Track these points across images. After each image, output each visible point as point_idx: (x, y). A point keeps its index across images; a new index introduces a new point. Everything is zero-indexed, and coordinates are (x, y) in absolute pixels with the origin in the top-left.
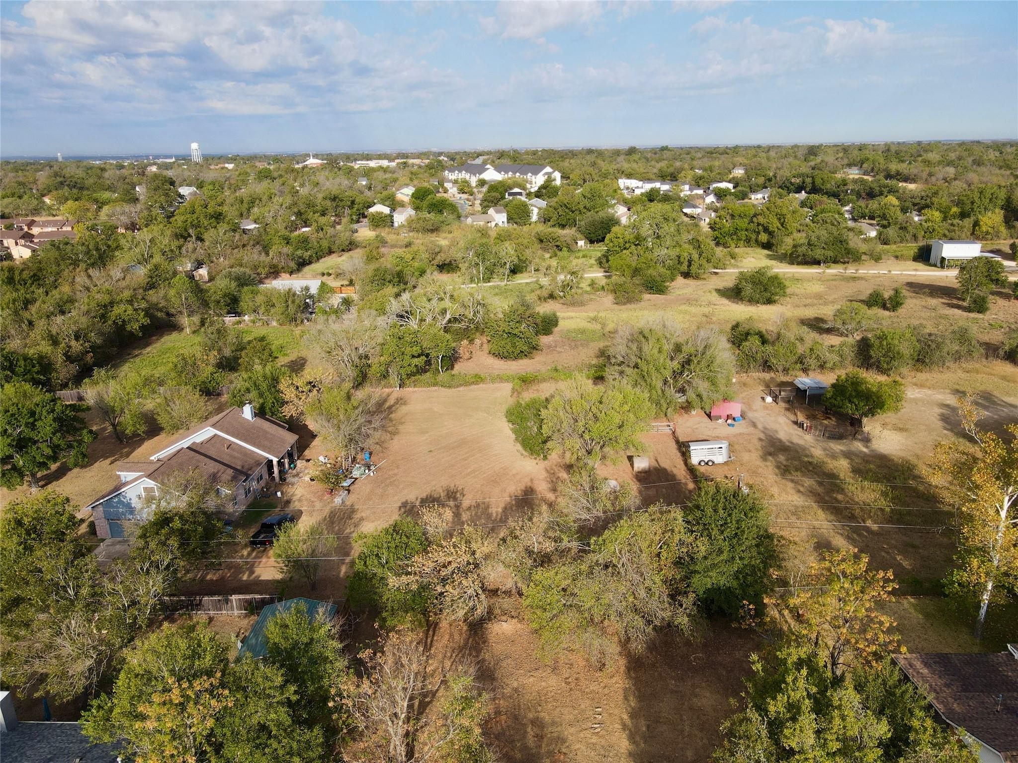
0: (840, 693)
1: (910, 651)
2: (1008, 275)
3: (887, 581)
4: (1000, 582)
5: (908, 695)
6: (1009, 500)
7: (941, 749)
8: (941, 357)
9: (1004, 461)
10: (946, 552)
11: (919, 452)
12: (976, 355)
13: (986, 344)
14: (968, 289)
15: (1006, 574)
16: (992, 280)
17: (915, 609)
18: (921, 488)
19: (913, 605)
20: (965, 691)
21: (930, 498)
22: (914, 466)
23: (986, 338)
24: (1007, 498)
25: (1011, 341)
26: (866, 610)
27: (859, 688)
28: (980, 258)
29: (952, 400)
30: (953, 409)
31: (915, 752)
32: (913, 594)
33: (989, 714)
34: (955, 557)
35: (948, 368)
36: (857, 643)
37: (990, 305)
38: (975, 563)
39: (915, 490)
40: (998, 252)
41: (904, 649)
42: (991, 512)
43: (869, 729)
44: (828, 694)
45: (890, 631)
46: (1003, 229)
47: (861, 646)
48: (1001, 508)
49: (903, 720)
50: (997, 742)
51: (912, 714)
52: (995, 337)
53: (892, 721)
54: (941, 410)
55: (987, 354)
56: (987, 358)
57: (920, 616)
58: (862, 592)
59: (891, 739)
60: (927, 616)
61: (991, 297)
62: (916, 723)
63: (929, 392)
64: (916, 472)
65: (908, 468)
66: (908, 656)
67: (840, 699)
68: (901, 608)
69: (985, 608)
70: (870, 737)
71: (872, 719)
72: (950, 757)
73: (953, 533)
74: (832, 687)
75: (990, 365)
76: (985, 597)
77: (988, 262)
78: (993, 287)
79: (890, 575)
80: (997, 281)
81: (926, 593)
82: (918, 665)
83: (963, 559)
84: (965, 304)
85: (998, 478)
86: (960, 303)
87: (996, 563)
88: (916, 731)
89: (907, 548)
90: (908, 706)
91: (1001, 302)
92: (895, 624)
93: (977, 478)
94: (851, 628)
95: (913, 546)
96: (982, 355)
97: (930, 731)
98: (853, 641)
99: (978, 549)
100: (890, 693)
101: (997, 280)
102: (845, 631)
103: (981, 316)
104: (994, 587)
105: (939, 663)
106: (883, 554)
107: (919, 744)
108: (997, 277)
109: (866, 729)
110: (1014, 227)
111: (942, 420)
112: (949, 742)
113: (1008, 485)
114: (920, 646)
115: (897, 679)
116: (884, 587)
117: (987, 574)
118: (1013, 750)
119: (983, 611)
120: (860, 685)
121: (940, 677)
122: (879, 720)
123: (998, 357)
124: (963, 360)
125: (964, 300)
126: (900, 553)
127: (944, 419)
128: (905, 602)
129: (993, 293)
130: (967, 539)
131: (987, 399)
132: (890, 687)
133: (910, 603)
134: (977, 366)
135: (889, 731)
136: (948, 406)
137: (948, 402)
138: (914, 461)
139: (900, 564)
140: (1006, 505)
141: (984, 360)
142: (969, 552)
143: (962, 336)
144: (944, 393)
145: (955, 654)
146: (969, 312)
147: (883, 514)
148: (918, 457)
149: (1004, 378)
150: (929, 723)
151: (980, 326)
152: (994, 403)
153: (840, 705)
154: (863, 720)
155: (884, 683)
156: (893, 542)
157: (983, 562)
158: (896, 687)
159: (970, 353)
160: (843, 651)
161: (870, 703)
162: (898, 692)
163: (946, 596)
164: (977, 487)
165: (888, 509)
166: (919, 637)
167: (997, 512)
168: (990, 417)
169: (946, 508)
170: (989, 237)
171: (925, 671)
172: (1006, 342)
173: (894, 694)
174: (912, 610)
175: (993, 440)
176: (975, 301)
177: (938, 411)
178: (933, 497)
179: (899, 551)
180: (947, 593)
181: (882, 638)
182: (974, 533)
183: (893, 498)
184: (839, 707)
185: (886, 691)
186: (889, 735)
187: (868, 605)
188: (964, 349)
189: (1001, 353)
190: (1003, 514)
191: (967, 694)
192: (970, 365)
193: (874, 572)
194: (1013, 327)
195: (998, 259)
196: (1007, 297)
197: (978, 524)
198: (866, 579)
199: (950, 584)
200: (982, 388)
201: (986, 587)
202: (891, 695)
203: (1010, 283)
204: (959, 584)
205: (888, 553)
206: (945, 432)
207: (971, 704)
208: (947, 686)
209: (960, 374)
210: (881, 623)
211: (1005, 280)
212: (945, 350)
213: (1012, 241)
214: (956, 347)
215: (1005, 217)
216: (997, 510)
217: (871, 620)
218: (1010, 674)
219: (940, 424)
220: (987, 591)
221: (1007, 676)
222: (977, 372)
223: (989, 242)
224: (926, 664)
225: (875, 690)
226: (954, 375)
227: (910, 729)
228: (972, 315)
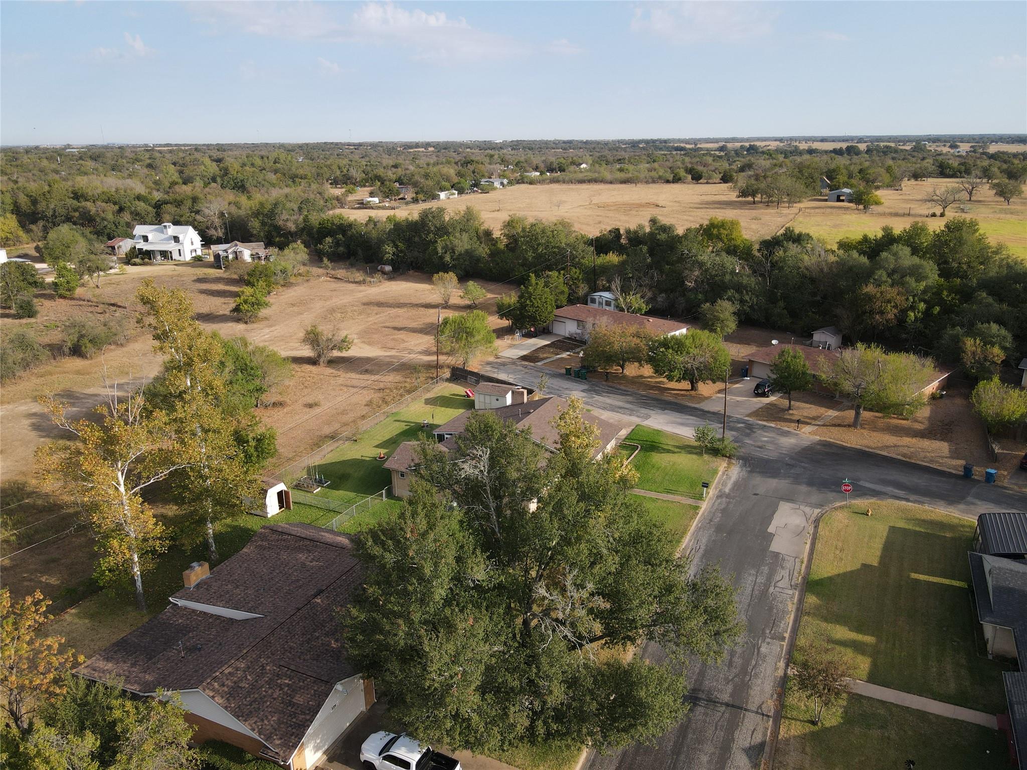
0: (34, 738)
1: (89, 657)
2: (44, 277)
3: (37, 603)
4: (143, 549)
5: (101, 695)
6: (122, 474)
7: (148, 720)
8: (8, 368)
9: (104, 441)
10: (87, 550)
11: (24, 469)
12: (43, 358)
13: (49, 345)
14: (9, 296)
15: (145, 540)
16: (30, 284)
17: (80, 618)
18: (40, 502)
19: (76, 615)
20: (150, 659)
21: (53, 507)
22: (24, 484)
23: (46, 340)
24: (120, 474)
25: (71, 337)
26: (28, 643)
27: (50, 722)
28: (9, 263)
29: (36, 408)
30: (42, 416)
31: (128, 739)
32: (71, 606)
33: (177, 664)
34: (96, 549)
35: (20, 377)
36: (31, 682)
37: (38, 308)
38: (115, 543)
39: (34, 506)
40: (25, 256)
41: (81, 658)
42: (111, 491)
43: (77, 752)
44: (21, 749)
45: (62, 650)
46: (21, 233)
47: (38, 682)
48: (119, 484)
49: (105, 720)
50: (192, 682)
51: (111, 709)
52: (55, 336)
53: (95, 728)
54: (30, 421)
55: (53, 354)
56: (55, 359)
57: (87, 621)
58: (16, 629)
59: (101, 746)
60: (92, 617)
61: (35, 300)
62: (117, 714)
63: (10, 407)
64: (29, 489)
65: (18, 488)
66: (89, 662)
67: (36, 746)
68: (65, 624)
69: (140, 579)
70: (81, 759)
71: (76, 740)
72: (159, 721)
73: (86, 528)
74: (23, 739)
75: (59, 364)
76: (135, 570)
77: (19, 266)
78: (36, 291)
79: (39, 595)
80: (35, 284)
81: (84, 596)
82: (101, 664)
83: (104, 546)
84: (13, 312)
85: (105, 459)
86: (7, 311)
87: (133, 535)
88: (122, 721)
89: (48, 566)
90: (105, 704)
91: (47, 303)
92: (63, 641)
93: (86, 467)
94: (21, 672)
95: (53, 561)
96: (48, 356)
97: (133, 711)
98: (27, 682)
99: (113, 531)
100: (83, 704)
101: (35, 282)
102: (13, 678)
103: (32, 320)
104: (140, 558)
105: (119, 650)
106: (26, 583)
107: (128, 731)
108: (34, 279)
109: (73, 754)
110: (31, 230)
111: (35, 429)
112: (152, 708)
113: (115, 461)
114: (96, 647)
115: (84, 686)
116: (37, 611)
117: (129, 548)
118: (206, 679)
119: (139, 583)
120: (51, 718)
121: (125, 662)
122: (82, 737)
123: (64, 355)
124: (32, 366)
125: (9, 308)
126: (43, 573)
127: (36, 427)
128: (67, 617)
129: (36, 296)
130: (100, 526)
131: (69, 396)
132: (81, 699)
133: (72, 615)
134: (49, 368)
135: (96, 740)
136: (35, 414)
137: (34, 411)
138: (21, 479)
139: (47, 584)
140: (122, 481)
141: (52, 361)
142: (107, 537)
143: (22, 343)
144: (26, 403)
145: (130, 634)
146: (20, 318)
147: (10, 545)
148: (24, 474)
149: (78, 372)
150: (129, 704)
151: (36, 330)
152: (77, 398)
153: (39, 752)
154: (67, 748)
155: (74, 700)
156: (31, 567)
157: (122, 540)
158: (86, 695)
159: (36, 357)
160: (21, 700)
161: (68, 727)
162: (90, 698)
163: (101, 588)
164: (91, 474)
165: (14, 538)
166: (93, 640)
167: (117, 489)
168: (79, 412)
169: (71, 511)
170: (11, 242)
171: (110, 666)
172: (66, 338)
173: (87, 704)
174: (77, 620)
175: (88, 426)
176: (21, 307)
177: (26, 422)
178: (55, 505)
179: (41, 573)
180: (102, 585)
181: (55, 662)
182: (104, 518)
183: (14, 525)
184: (38, 754)
185: (79, 705)
186: (98, 743)
187: (28, 638)
188: (29, 355)
189: (66, 350)
190: (122, 489)
191: (153, 660)
192: (42, 369)
193: (21, 602)
194: (67, 324)
195: (29, 262)
196: (50, 297)
197: (104, 507)
198: (15, 613)
199: (102, 575)
200: (61, 387)
201: (132, 560)
202: (85, 706)
203: (48, 284)
204: (110, 571)
205: (30, 580)
206: (42, 439)
207: (159, 666)
208: (133, 665)
209: (35, 380)
210: (49, 647)
211: (43, 281)
212: (10, 360)
213: (35, 244)
214: (20, 355)
215: (19, 222)
216: (116, 488)
217: (38, 652)
218: (180, 621)
219: (33, 434)
220: (135, 563)
221: (179, 624)
222: (51, 374)
223: (12, 248)
224: (108, 659)
225: (67, 712)
226: (29, 382)
227: (114, 723)
228: (24, 321)
